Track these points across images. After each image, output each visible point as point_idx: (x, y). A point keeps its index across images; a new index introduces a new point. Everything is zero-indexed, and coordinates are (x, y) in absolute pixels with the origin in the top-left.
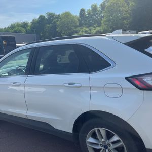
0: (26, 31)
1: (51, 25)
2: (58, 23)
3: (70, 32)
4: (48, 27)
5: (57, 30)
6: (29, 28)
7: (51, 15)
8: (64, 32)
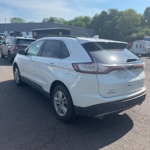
0: (87, 25)
1: (111, 21)
2: (119, 20)
3: (129, 30)
4: (108, 23)
5: (116, 27)
6: (90, 22)
7: (114, 12)
8: (122, 30)
